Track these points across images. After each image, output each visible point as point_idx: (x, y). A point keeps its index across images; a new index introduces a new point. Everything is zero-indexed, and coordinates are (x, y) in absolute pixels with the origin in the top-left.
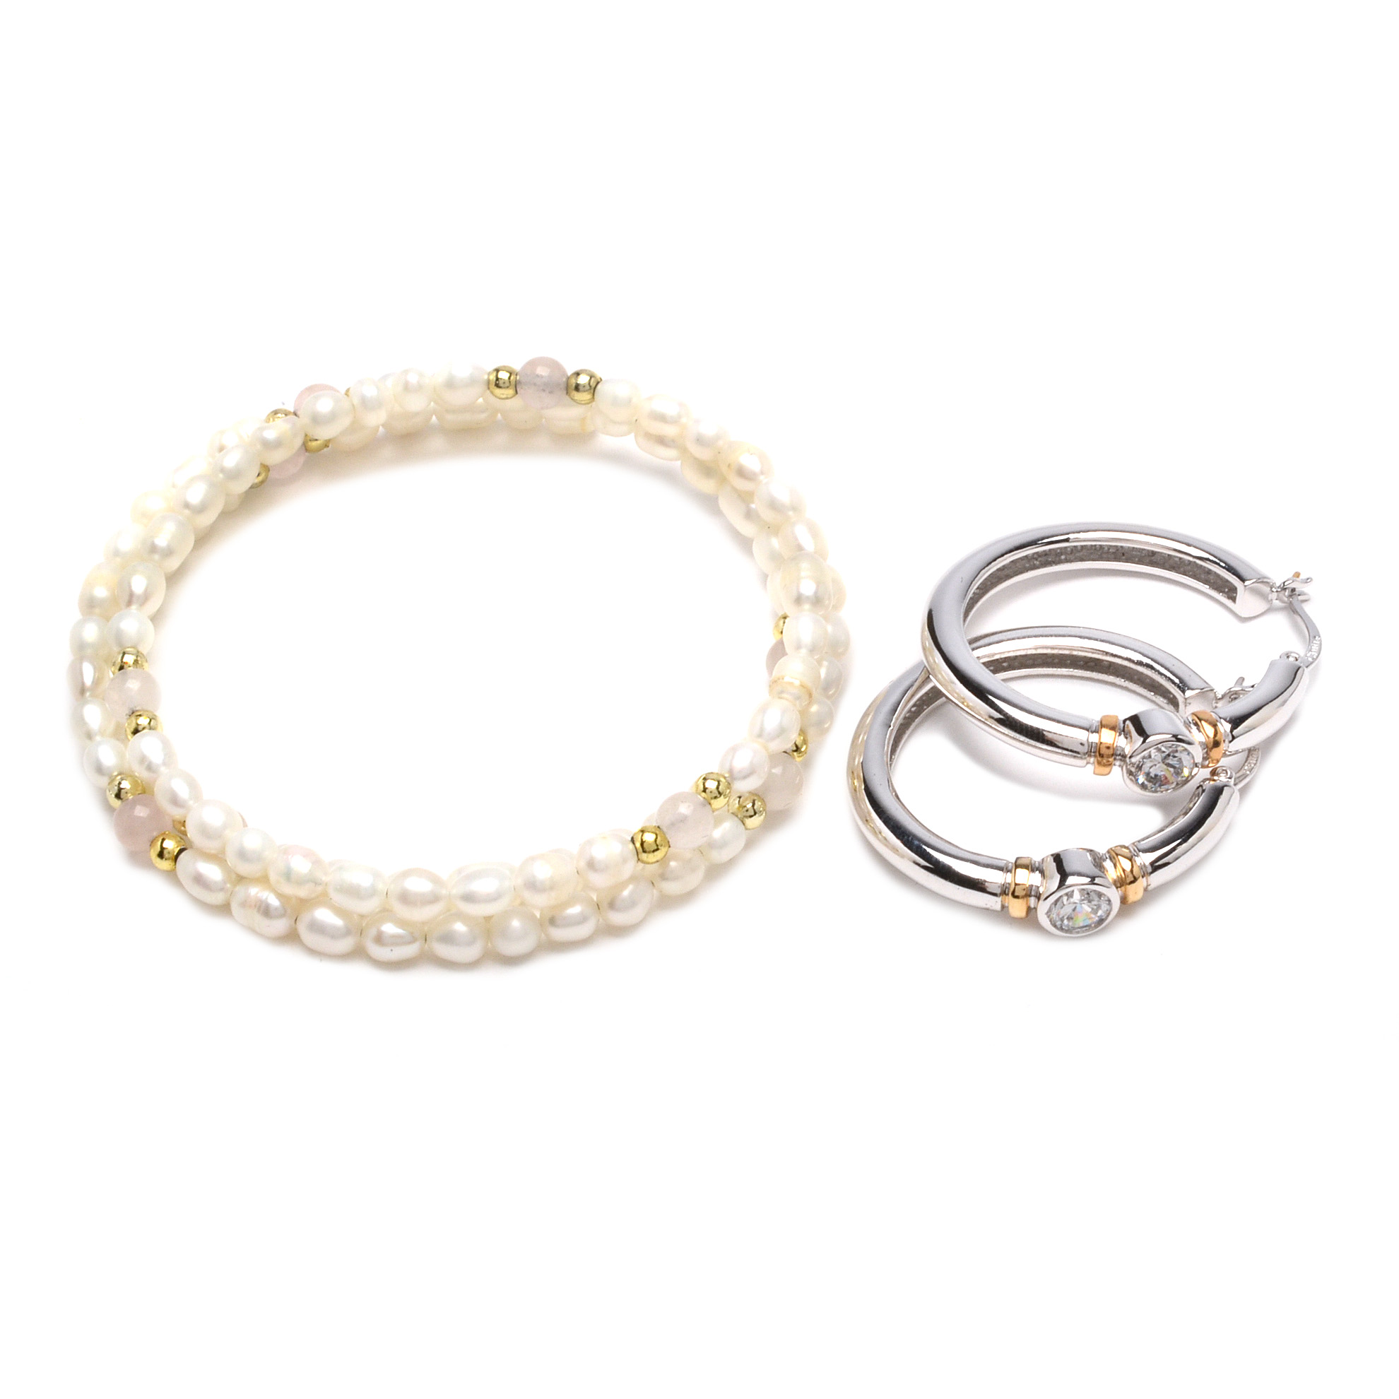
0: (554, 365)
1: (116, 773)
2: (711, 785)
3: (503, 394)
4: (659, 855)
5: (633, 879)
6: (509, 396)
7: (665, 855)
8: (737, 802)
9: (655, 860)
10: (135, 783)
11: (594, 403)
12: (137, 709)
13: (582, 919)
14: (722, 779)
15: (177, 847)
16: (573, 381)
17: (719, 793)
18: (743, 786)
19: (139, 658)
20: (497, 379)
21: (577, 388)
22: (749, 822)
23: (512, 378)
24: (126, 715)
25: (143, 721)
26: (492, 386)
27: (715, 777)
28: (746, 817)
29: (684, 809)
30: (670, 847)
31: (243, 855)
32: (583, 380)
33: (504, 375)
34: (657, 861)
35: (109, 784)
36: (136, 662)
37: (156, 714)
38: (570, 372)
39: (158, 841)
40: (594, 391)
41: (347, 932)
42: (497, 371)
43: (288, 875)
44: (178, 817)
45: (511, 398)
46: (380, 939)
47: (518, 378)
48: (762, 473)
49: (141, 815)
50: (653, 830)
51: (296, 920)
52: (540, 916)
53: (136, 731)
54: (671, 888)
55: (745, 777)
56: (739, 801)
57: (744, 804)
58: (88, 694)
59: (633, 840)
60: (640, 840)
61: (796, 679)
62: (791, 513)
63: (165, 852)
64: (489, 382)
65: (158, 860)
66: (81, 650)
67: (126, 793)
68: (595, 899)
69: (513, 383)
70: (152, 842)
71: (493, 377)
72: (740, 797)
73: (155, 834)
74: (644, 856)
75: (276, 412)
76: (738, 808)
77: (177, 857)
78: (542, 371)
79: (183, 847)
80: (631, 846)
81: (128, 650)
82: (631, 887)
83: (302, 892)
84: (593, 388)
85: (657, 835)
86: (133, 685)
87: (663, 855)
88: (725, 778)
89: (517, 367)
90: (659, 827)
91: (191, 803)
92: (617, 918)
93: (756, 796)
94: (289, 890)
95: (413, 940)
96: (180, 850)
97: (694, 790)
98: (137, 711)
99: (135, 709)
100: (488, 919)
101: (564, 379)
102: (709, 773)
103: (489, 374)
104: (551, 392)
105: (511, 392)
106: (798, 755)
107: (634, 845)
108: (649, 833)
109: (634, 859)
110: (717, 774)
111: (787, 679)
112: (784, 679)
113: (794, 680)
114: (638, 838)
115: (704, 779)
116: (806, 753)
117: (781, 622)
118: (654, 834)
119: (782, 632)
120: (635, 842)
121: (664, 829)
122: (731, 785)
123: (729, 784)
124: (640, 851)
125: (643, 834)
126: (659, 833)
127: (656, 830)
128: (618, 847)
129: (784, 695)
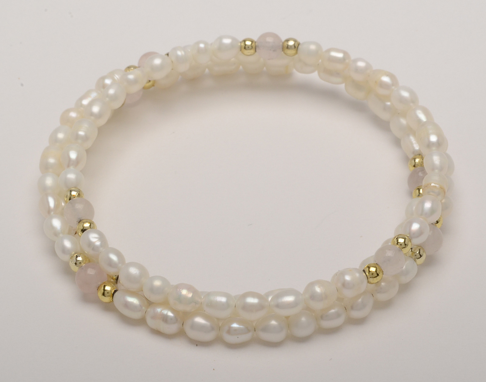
0: (275, 36)
1: (73, 253)
2: (401, 240)
3: (249, 53)
4: (378, 278)
5: (364, 292)
6: (252, 54)
9: (377, 281)
10: (86, 258)
11: (297, 56)
12: (83, 219)
13: (338, 315)
14: (406, 237)
15: (113, 289)
16: (286, 44)
17: (405, 245)
18: (416, 241)
19: (80, 193)
20: (245, 45)
21: (288, 47)
22: (418, 261)
23: (253, 44)
24: (77, 222)
25: (87, 225)
26: (243, 49)
28: (416, 258)
29: (389, 254)
30: (384, 273)
31: (153, 290)
32: (291, 43)
33: (248, 43)
35: (71, 258)
36: (79, 195)
37: (93, 221)
38: (283, 39)
39: (102, 287)
40: (297, 49)
41: (212, 329)
42: (245, 41)
43: (181, 299)
44: (112, 273)
45: (253, 54)
46: (230, 331)
47: (257, 44)
48: (393, 85)
49: (91, 273)
50: (375, 266)
51: (183, 324)
53: (83, 230)
54: (382, 297)
55: (417, 237)
56: (412, 251)
57: (415, 251)
58: (52, 213)
59: (364, 271)
60: (368, 271)
61: (438, 184)
62: (411, 104)
63: (106, 292)
64: (241, 47)
65: (103, 297)
66: (44, 191)
67: (80, 263)
68: (344, 304)
69: (254, 47)
70: (98, 288)
71: (243, 44)
72: (412, 249)
73: (99, 283)
74: (371, 280)
75: (129, 68)
76: (412, 254)
77: (113, 295)
78: (270, 40)
79: (116, 289)
80: (364, 274)
81: (72, 189)
82: (362, 297)
83: (188, 309)
84: (296, 47)
86: (79, 206)
87: (381, 278)
88: (408, 237)
89: (255, 39)
90: (377, 264)
91: (120, 265)
92: (356, 314)
93: (420, 247)
94: (181, 308)
95: (248, 331)
96: (115, 290)
97: (393, 243)
98: (83, 220)
99: (81, 219)
100: (287, 318)
101: (281, 44)
102: (400, 234)
103: (241, 42)
104: (274, 51)
105: (252, 51)
106: (439, 225)
107: (365, 273)
108: (372, 267)
109: (366, 281)
110: (403, 235)
111: (433, 184)
112: (431, 184)
113: (436, 185)
114: (367, 270)
115: (397, 238)
116: (442, 224)
117: (413, 161)
118: (375, 267)
119: (414, 166)
120: (366, 272)
121: (380, 264)
122: (411, 240)
123: (410, 240)
124: (369, 277)
125: (369, 268)
126: (377, 267)
127: (376, 266)
128: (357, 275)
129: (431, 193)
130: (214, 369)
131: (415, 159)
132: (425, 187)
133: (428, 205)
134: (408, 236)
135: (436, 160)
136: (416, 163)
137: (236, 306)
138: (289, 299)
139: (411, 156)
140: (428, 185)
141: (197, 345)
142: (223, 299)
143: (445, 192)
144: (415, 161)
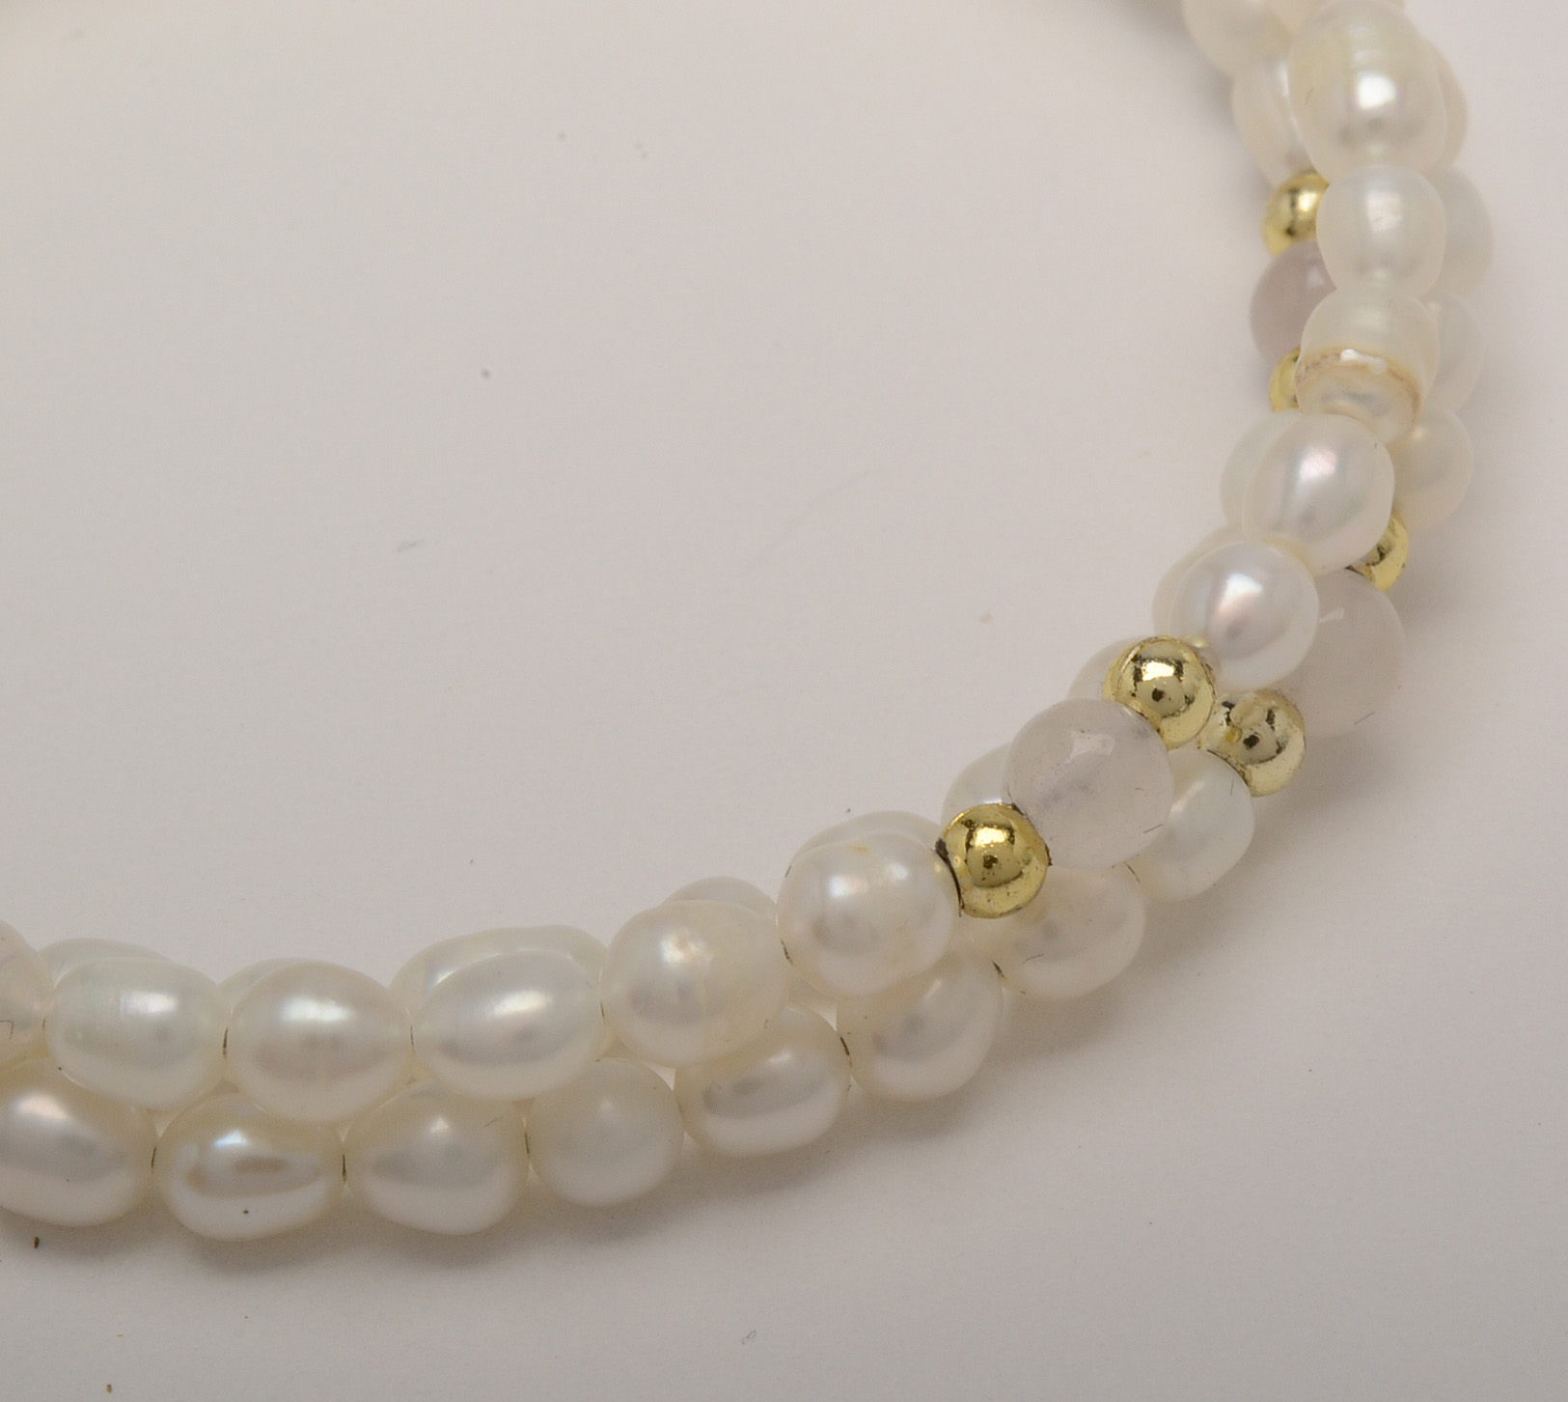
4: (1021, 891)
5: (949, 964)
7: (1037, 893)
8: (1223, 718)
9: (1012, 906)
14: (1187, 656)
17: (1185, 697)
18: (1246, 676)
22: (1261, 775)
27: (1166, 650)
28: (1252, 762)
29: (1086, 750)
30: (1050, 864)
34: (1018, 909)
41: (113, 1159)
46: (206, 1174)
50: (1002, 819)
52: (675, 1088)
55: (1254, 649)
56: (1230, 716)
57: (1245, 725)
59: (942, 851)
60: (963, 849)
61: (1375, 355)
68: (834, 1025)
72: (1230, 705)
74: (977, 897)
76: (1228, 738)
80: (939, 867)
82: (938, 983)
85: (1011, 830)
87: (1034, 889)
88: (1196, 651)
90: (1015, 808)
93: (1279, 700)
95: (307, 1174)
97: (1108, 693)
100: (524, 1104)
102: (1149, 641)
106: (1386, 574)
107: (946, 861)
108: (985, 825)
109: (947, 904)
110: (1172, 641)
111: (1349, 355)
112: (1338, 355)
113: (1369, 360)
114: (956, 843)
115: (1135, 659)
116: (1404, 566)
117: (1285, 204)
118: (1000, 827)
119: (1290, 232)
120: (950, 856)
121: (1032, 812)
122: (1214, 672)
123: (1208, 670)
124: (964, 881)
125: (971, 825)
126: (1014, 826)
127: (1012, 819)
128: (898, 872)
129: (1342, 403)
130: (109, 1388)
131: (1294, 192)
132: (1307, 368)
133: (1316, 467)
134: (1199, 645)
135: (1381, 209)
136: (1301, 218)
137: (228, 1044)
138: (520, 1004)
139: (1281, 176)
140: (1325, 357)
141: (37, 1243)
142: (157, 1004)
143: (1415, 398)
144: (1294, 204)
